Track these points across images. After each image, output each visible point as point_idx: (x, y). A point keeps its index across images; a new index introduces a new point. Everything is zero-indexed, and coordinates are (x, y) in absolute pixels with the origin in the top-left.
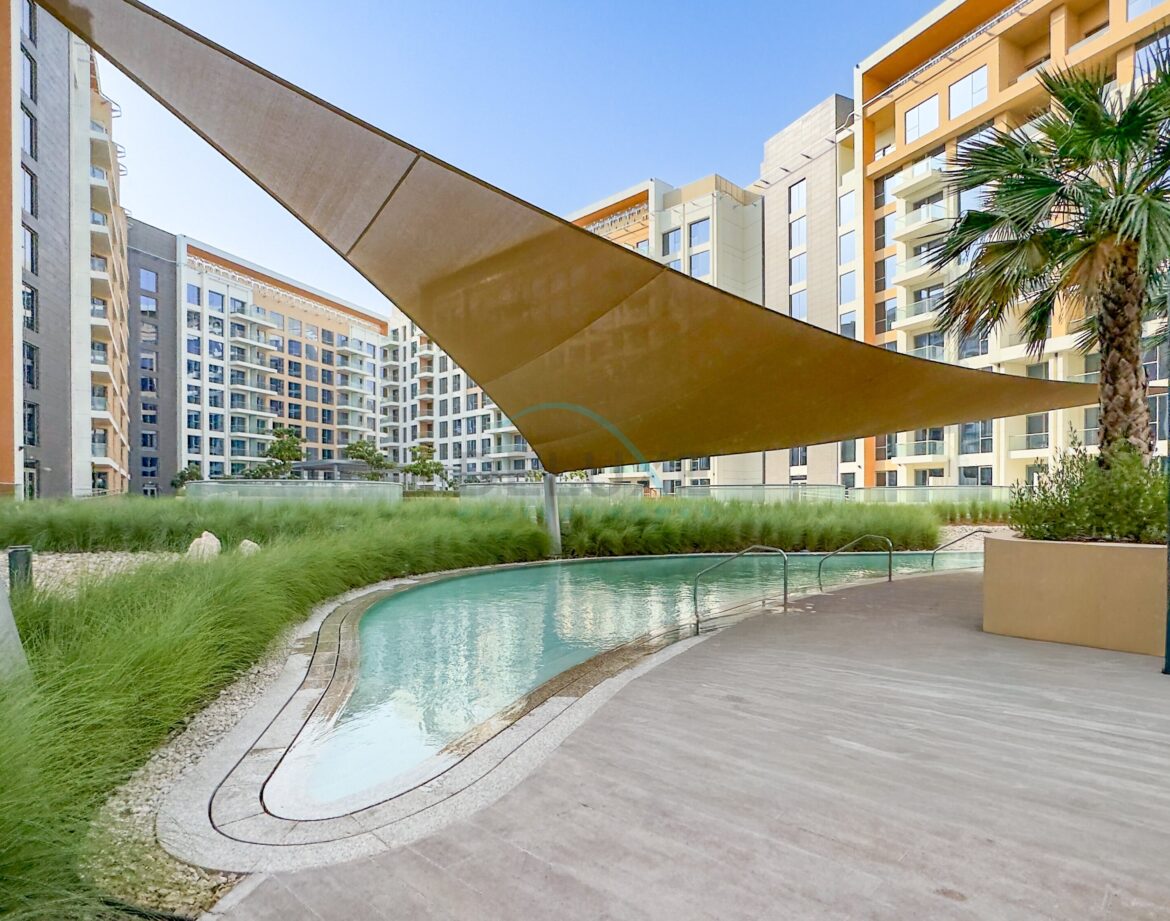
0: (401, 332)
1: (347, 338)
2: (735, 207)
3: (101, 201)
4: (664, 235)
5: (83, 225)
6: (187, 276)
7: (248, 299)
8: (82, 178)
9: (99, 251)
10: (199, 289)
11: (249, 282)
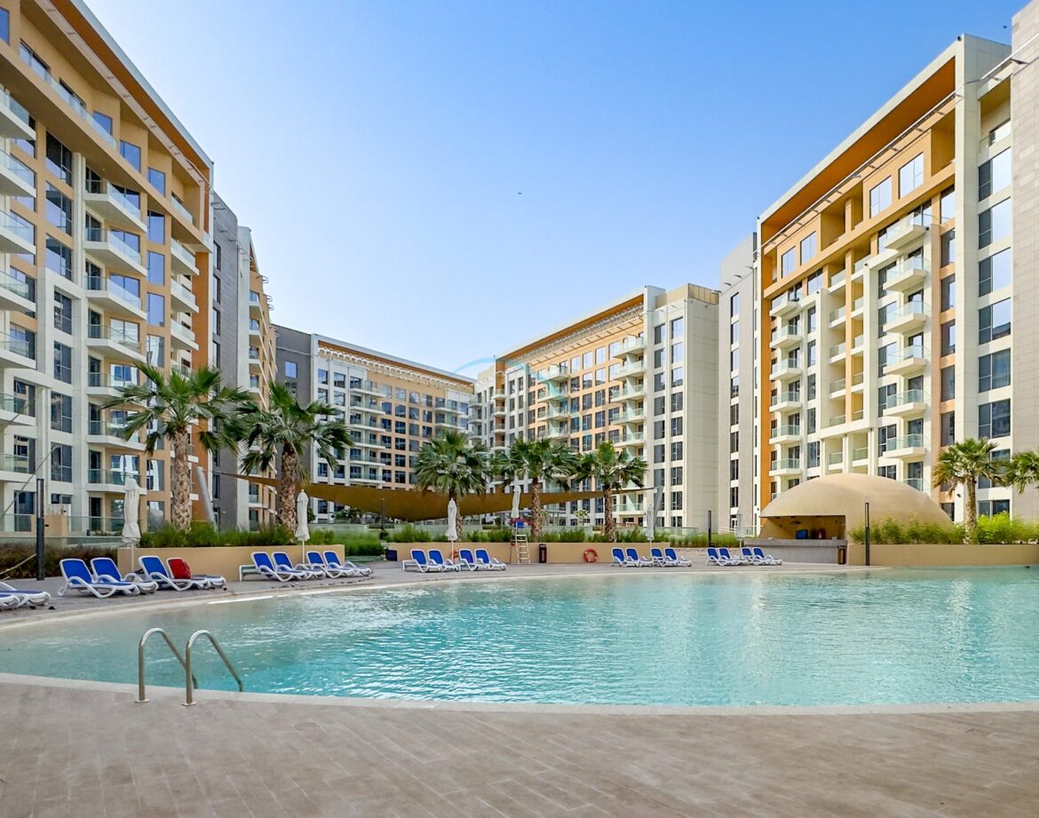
0: (483, 395)
1: (444, 400)
2: (706, 307)
3: (256, 315)
4: (656, 328)
5: (245, 330)
6: (318, 364)
7: (364, 376)
8: (245, 303)
9: (254, 344)
10: (327, 372)
11: (365, 363)
